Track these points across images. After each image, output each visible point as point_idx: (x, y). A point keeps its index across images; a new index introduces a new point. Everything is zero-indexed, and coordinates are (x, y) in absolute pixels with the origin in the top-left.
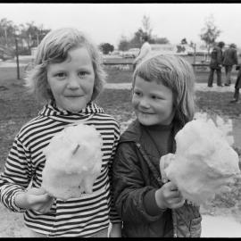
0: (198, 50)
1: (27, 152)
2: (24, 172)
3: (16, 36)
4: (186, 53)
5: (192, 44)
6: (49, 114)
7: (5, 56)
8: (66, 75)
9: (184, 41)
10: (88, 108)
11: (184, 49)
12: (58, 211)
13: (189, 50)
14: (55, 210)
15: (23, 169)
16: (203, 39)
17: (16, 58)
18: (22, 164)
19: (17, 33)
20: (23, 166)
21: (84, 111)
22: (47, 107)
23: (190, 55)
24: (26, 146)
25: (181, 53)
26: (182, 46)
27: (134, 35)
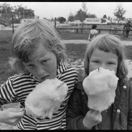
0: (113, 22)
3: (12, 13)
4: (106, 23)
5: (109, 18)
7: (6, 24)
9: (105, 16)
11: (105, 21)
13: (108, 21)
16: (116, 15)
17: (12, 25)
19: (13, 11)
23: (108, 24)
25: (104, 23)
26: (104, 19)
27: (77, 13)
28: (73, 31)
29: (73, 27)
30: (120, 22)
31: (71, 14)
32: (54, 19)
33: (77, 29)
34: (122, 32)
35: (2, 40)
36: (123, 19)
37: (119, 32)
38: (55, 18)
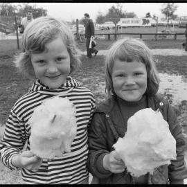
0: (160, 22)
1: (21, 122)
2: (19, 137)
3: (15, 14)
4: (150, 25)
5: (154, 16)
6: (37, 89)
7: (7, 30)
8: (45, 62)
9: (148, 15)
10: (69, 82)
11: (148, 22)
12: (49, 168)
13: (152, 22)
14: (47, 167)
15: (18, 135)
16: (164, 13)
17: (16, 32)
18: (17, 131)
19: (16, 12)
20: (17, 133)
21: (65, 84)
22: (35, 84)
23: (153, 26)
24: (20, 116)
25: (146, 25)
26: (147, 19)
27: (108, 11)
28: (103, 37)
29: (103, 32)
30: (170, 22)
31: (99, 13)
32: (75, 21)
33: (109, 35)
34: (173, 36)
35: (3, 54)
36: (174, 17)
37: (168, 37)
38: (77, 20)
